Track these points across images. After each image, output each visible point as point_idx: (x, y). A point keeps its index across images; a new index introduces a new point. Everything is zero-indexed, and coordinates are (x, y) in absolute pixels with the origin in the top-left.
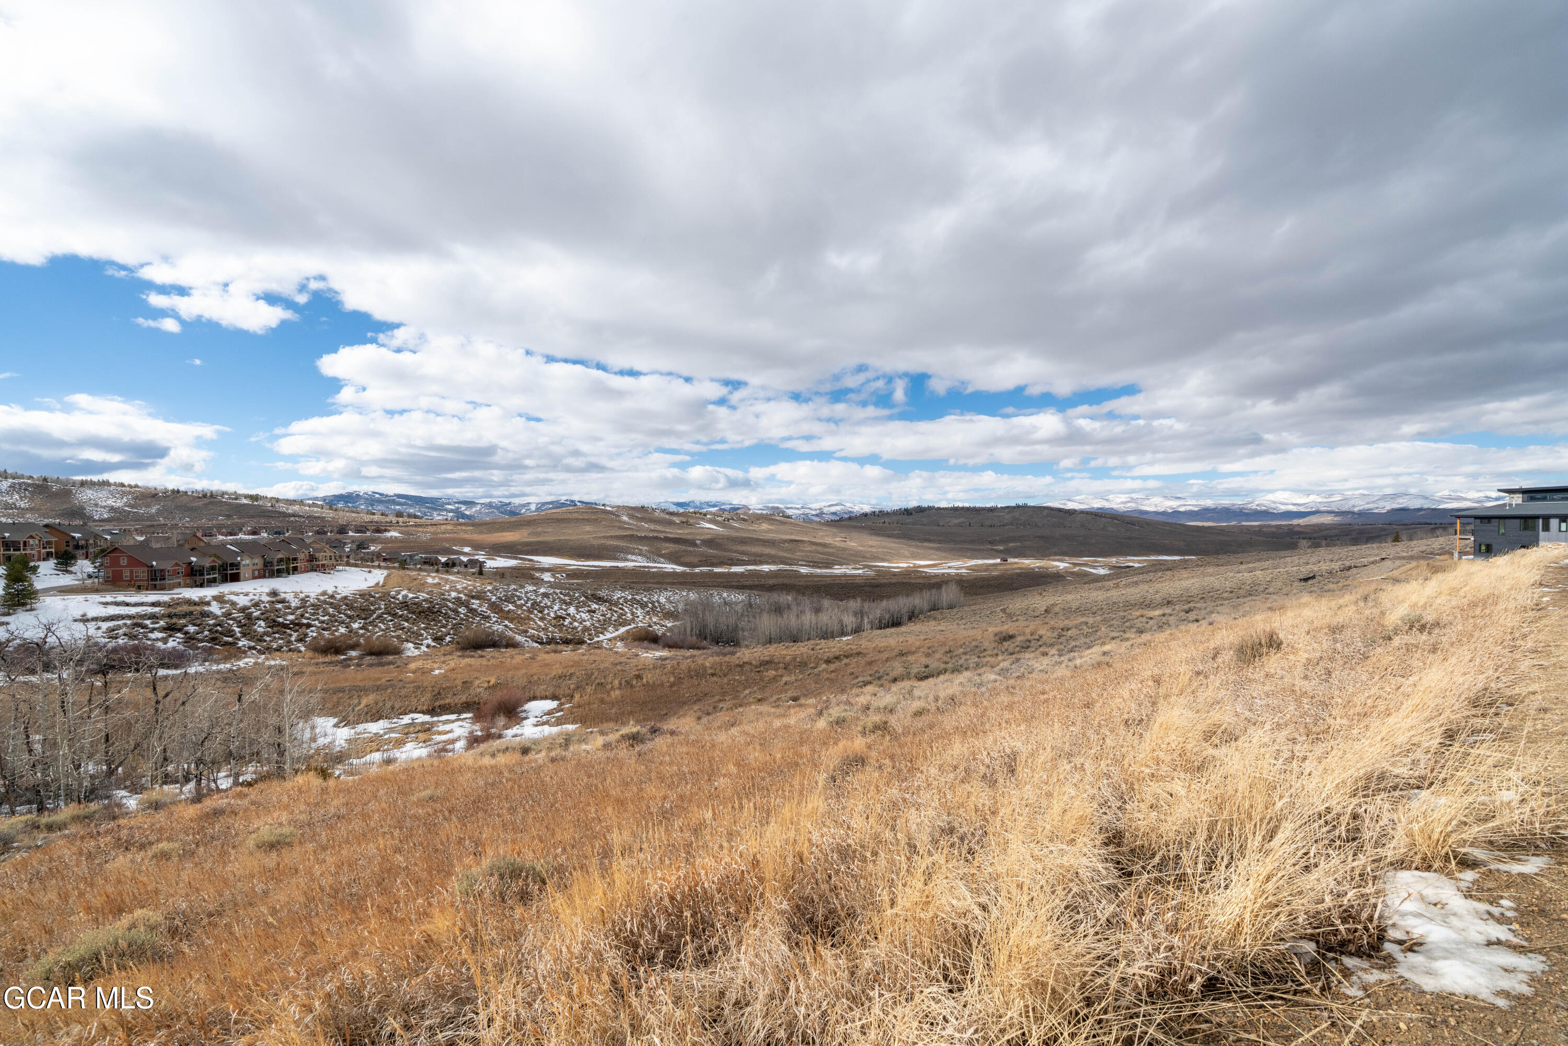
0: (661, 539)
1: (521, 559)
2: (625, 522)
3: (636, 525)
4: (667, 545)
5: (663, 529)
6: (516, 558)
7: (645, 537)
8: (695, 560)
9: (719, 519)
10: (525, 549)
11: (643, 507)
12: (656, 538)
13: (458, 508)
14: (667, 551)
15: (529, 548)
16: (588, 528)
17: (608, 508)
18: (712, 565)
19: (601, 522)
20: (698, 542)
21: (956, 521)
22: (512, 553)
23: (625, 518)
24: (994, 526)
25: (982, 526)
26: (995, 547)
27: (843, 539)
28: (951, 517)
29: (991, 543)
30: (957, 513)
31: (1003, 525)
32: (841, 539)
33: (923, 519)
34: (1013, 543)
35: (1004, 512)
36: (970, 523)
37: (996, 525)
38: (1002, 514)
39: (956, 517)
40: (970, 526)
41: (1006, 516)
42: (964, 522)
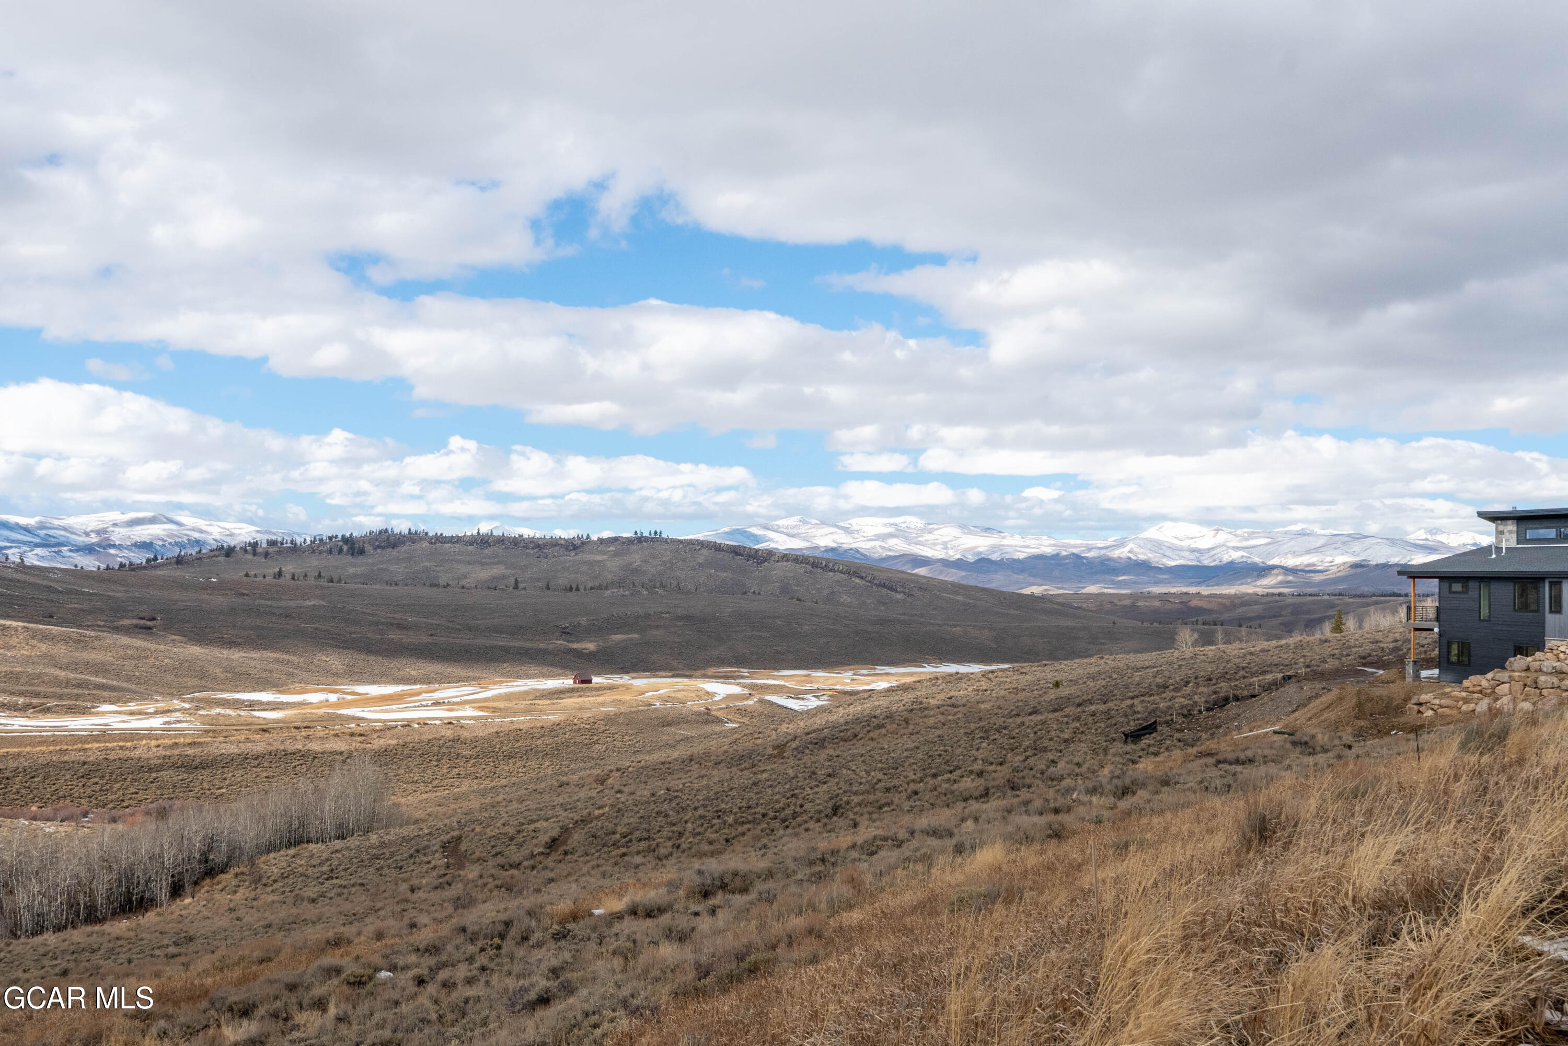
21: (485, 574)
24: (577, 589)
25: (548, 588)
26: (575, 646)
27: (142, 622)
28: (469, 563)
29: (566, 633)
30: (486, 551)
31: (600, 587)
32: (135, 622)
33: (393, 568)
34: (620, 633)
35: (604, 553)
36: (517, 581)
37: (582, 588)
38: (599, 558)
39: (482, 564)
40: (516, 587)
41: (609, 564)
42: (504, 577)
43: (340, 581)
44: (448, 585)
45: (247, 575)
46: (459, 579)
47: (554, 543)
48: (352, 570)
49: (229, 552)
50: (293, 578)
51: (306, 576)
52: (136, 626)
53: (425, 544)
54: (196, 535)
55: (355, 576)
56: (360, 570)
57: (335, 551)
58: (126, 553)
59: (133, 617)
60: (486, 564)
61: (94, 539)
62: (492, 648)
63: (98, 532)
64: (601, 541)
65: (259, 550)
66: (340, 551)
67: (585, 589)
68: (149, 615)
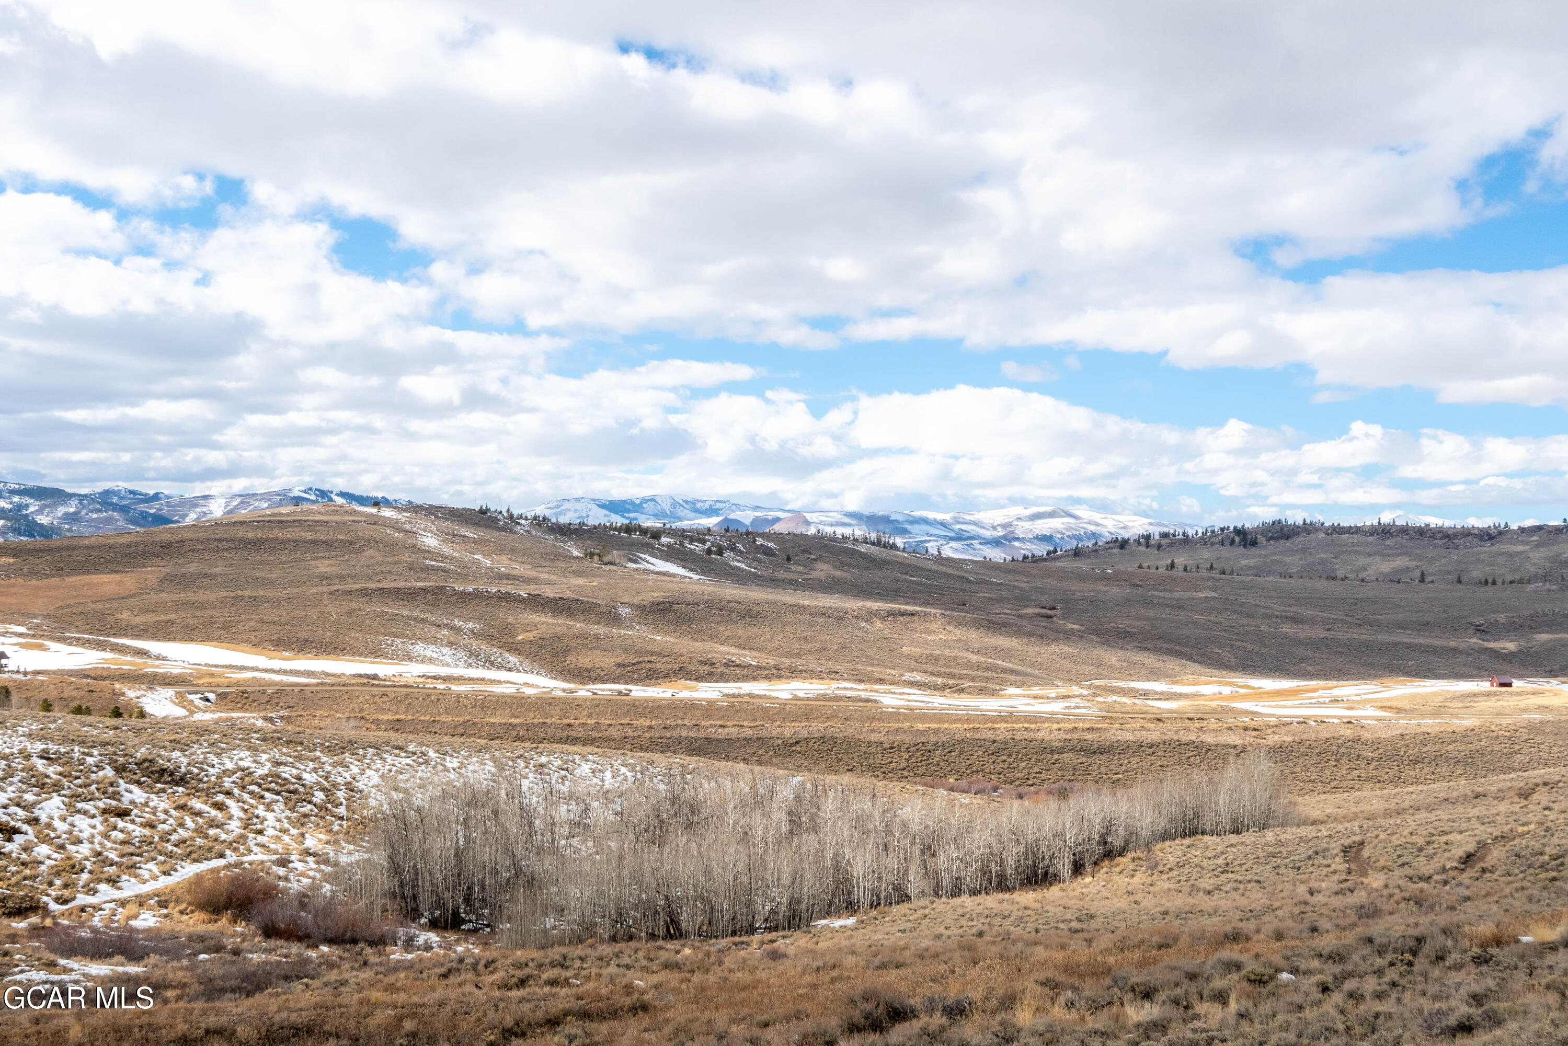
0: (518, 600)
1: (115, 648)
2: (427, 552)
3: (459, 562)
4: (536, 618)
5: (533, 573)
6: (101, 646)
7: (477, 596)
8: (606, 661)
9: (697, 547)
10: (140, 619)
11: (483, 512)
12: (505, 598)
13: (20, 507)
14: (530, 636)
15: (150, 618)
16: (323, 567)
17: (387, 513)
18: (653, 676)
19: (361, 549)
20: (625, 611)
21: (1386, 566)
22: (100, 632)
23: (431, 541)
24: (1494, 583)
25: (1459, 581)
26: (1492, 645)
27: (1044, 611)
28: (1369, 555)
29: (1480, 630)
30: (1388, 542)
31: (1521, 581)
32: (1037, 610)
33: (1288, 559)
34: (1548, 632)
35: (1527, 543)
36: (1423, 574)
37: (1499, 581)
38: (1520, 548)
39: (1384, 556)
40: (1422, 580)
41: (1531, 555)
42: (1408, 570)
43: (1232, 573)
44: (1346, 578)
45: (1140, 567)
46: (1358, 572)
47: (1466, 533)
48: (1244, 562)
49: (1123, 544)
50: (1185, 570)
51: (1198, 567)
52: (1039, 615)
53: (1321, 535)
54: (1092, 528)
55: (1248, 568)
56: (1252, 562)
57: (1227, 542)
58: (1029, 546)
59: (1036, 606)
60: (1388, 555)
61: (1000, 532)
62: (1395, 644)
63: (1004, 526)
64: (1522, 530)
65: (1152, 542)
66: (1232, 542)
67: (1503, 583)
68: (1049, 605)
